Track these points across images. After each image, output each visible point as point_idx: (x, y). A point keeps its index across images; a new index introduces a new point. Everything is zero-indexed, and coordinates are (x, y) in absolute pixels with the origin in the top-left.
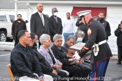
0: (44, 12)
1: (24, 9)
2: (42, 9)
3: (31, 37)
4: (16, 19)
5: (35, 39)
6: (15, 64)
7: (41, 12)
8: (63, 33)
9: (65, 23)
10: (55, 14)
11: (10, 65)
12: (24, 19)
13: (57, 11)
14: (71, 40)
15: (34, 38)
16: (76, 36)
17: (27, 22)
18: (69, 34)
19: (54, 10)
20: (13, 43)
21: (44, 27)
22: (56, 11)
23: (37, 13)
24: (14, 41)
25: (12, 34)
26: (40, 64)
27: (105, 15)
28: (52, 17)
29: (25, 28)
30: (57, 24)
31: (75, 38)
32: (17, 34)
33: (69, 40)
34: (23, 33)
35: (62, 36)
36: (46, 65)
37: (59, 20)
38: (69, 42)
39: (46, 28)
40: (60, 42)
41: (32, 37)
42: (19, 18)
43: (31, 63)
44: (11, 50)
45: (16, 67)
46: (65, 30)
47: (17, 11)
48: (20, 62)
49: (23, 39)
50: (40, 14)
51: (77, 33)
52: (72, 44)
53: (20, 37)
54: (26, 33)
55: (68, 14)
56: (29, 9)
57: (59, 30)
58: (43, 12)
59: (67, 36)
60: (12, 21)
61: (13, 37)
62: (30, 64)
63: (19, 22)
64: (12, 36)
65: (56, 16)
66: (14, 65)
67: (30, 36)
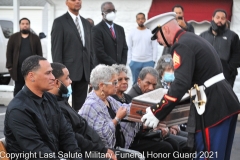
0: (84, 13)
1: (36, 5)
2: (79, 6)
3: (54, 72)
4: (16, 30)
5: (63, 78)
6: (17, 138)
7: (76, 11)
8: (129, 62)
9: (134, 39)
10: (110, 16)
11: (4, 139)
12: (36, 29)
13: (114, 10)
14: (149, 77)
15: (62, 74)
16: (160, 68)
17: (42, 35)
18: (144, 64)
19: (107, 6)
20: (11, 88)
21: (85, 49)
22: (111, 9)
23: (67, 16)
24: (13, 82)
25: (8, 67)
26: (76, 137)
27: (229, 16)
28: (103, 24)
29: (38, 50)
30: (115, 41)
31: (158, 72)
32: (19, 66)
33: (143, 77)
34: (35, 64)
35: (128, 67)
36: (90, 138)
37: (120, 30)
38: (144, 82)
39: (89, 50)
40: (124, 81)
41: (57, 72)
42: (23, 27)
43: (55, 133)
44: (7, 104)
45: (18, 145)
46: (133, 56)
47: (19, 10)
48: (29, 132)
49: (36, 77)
50: (73, 16)
51: (162, 60)
52: (151, 87)
53: (26, 72)
54: (41, 62)
55: (141, 16)
56: (48, 5)
57: (119, 55)
58: (80, 12)
59: (138, 69)
60: (6, 34)
61: (10, 72)
62: (52, 136)
63: (25, 36)
64: (7, 70)
65: (110, 23)
66: (14, 139)
67: (51, 69)
